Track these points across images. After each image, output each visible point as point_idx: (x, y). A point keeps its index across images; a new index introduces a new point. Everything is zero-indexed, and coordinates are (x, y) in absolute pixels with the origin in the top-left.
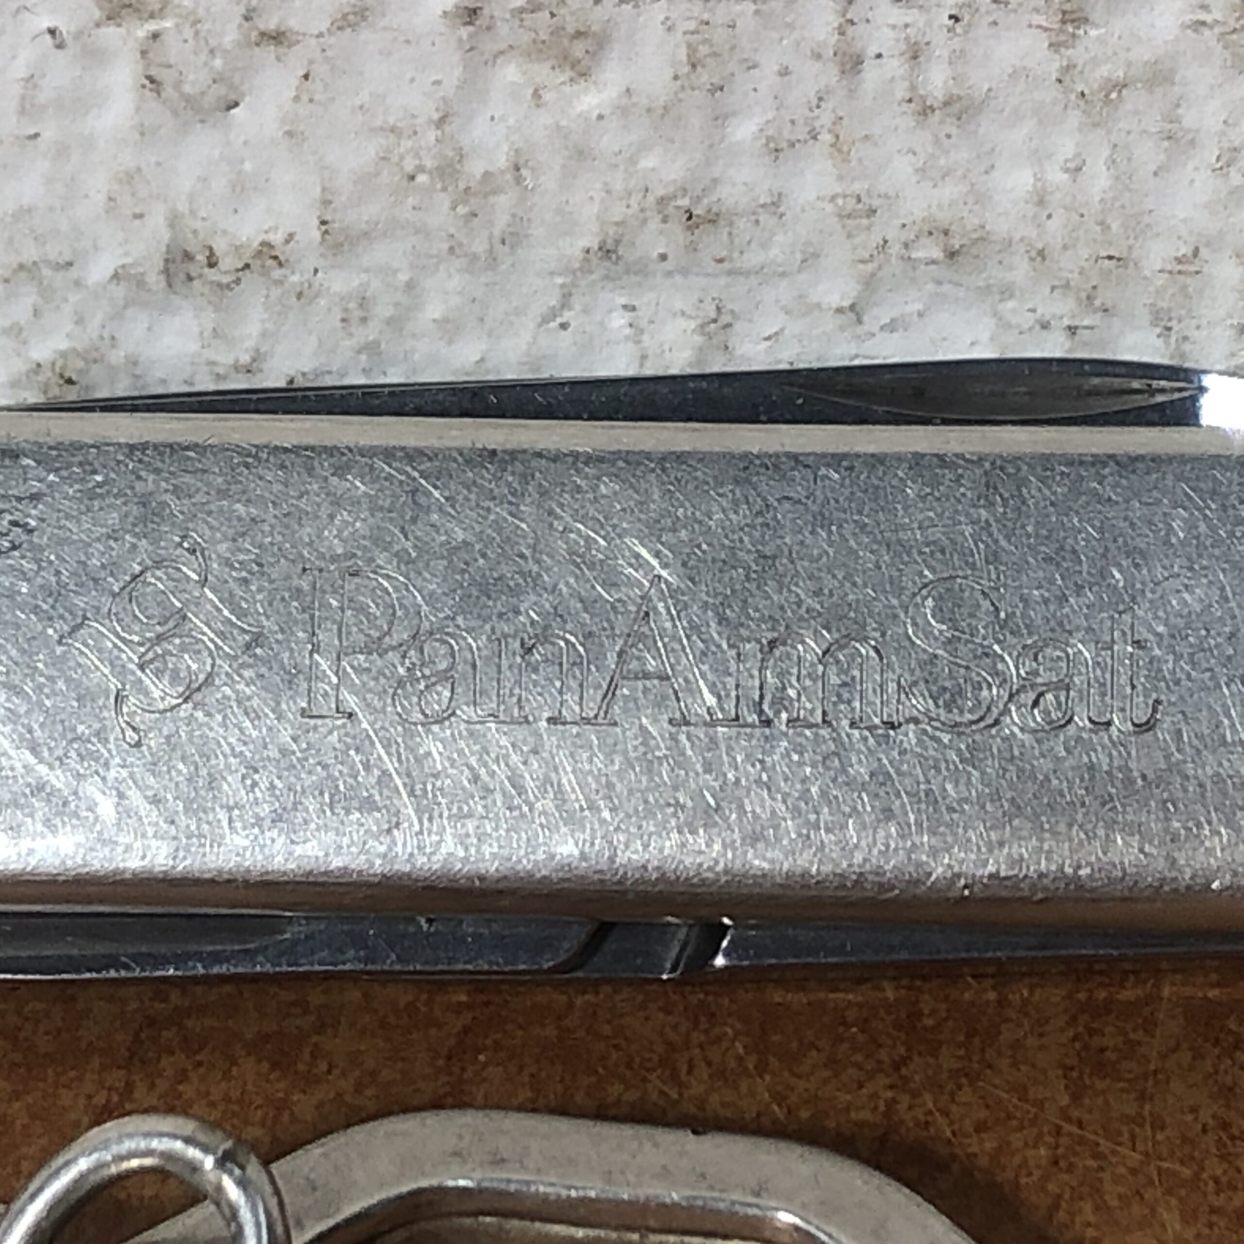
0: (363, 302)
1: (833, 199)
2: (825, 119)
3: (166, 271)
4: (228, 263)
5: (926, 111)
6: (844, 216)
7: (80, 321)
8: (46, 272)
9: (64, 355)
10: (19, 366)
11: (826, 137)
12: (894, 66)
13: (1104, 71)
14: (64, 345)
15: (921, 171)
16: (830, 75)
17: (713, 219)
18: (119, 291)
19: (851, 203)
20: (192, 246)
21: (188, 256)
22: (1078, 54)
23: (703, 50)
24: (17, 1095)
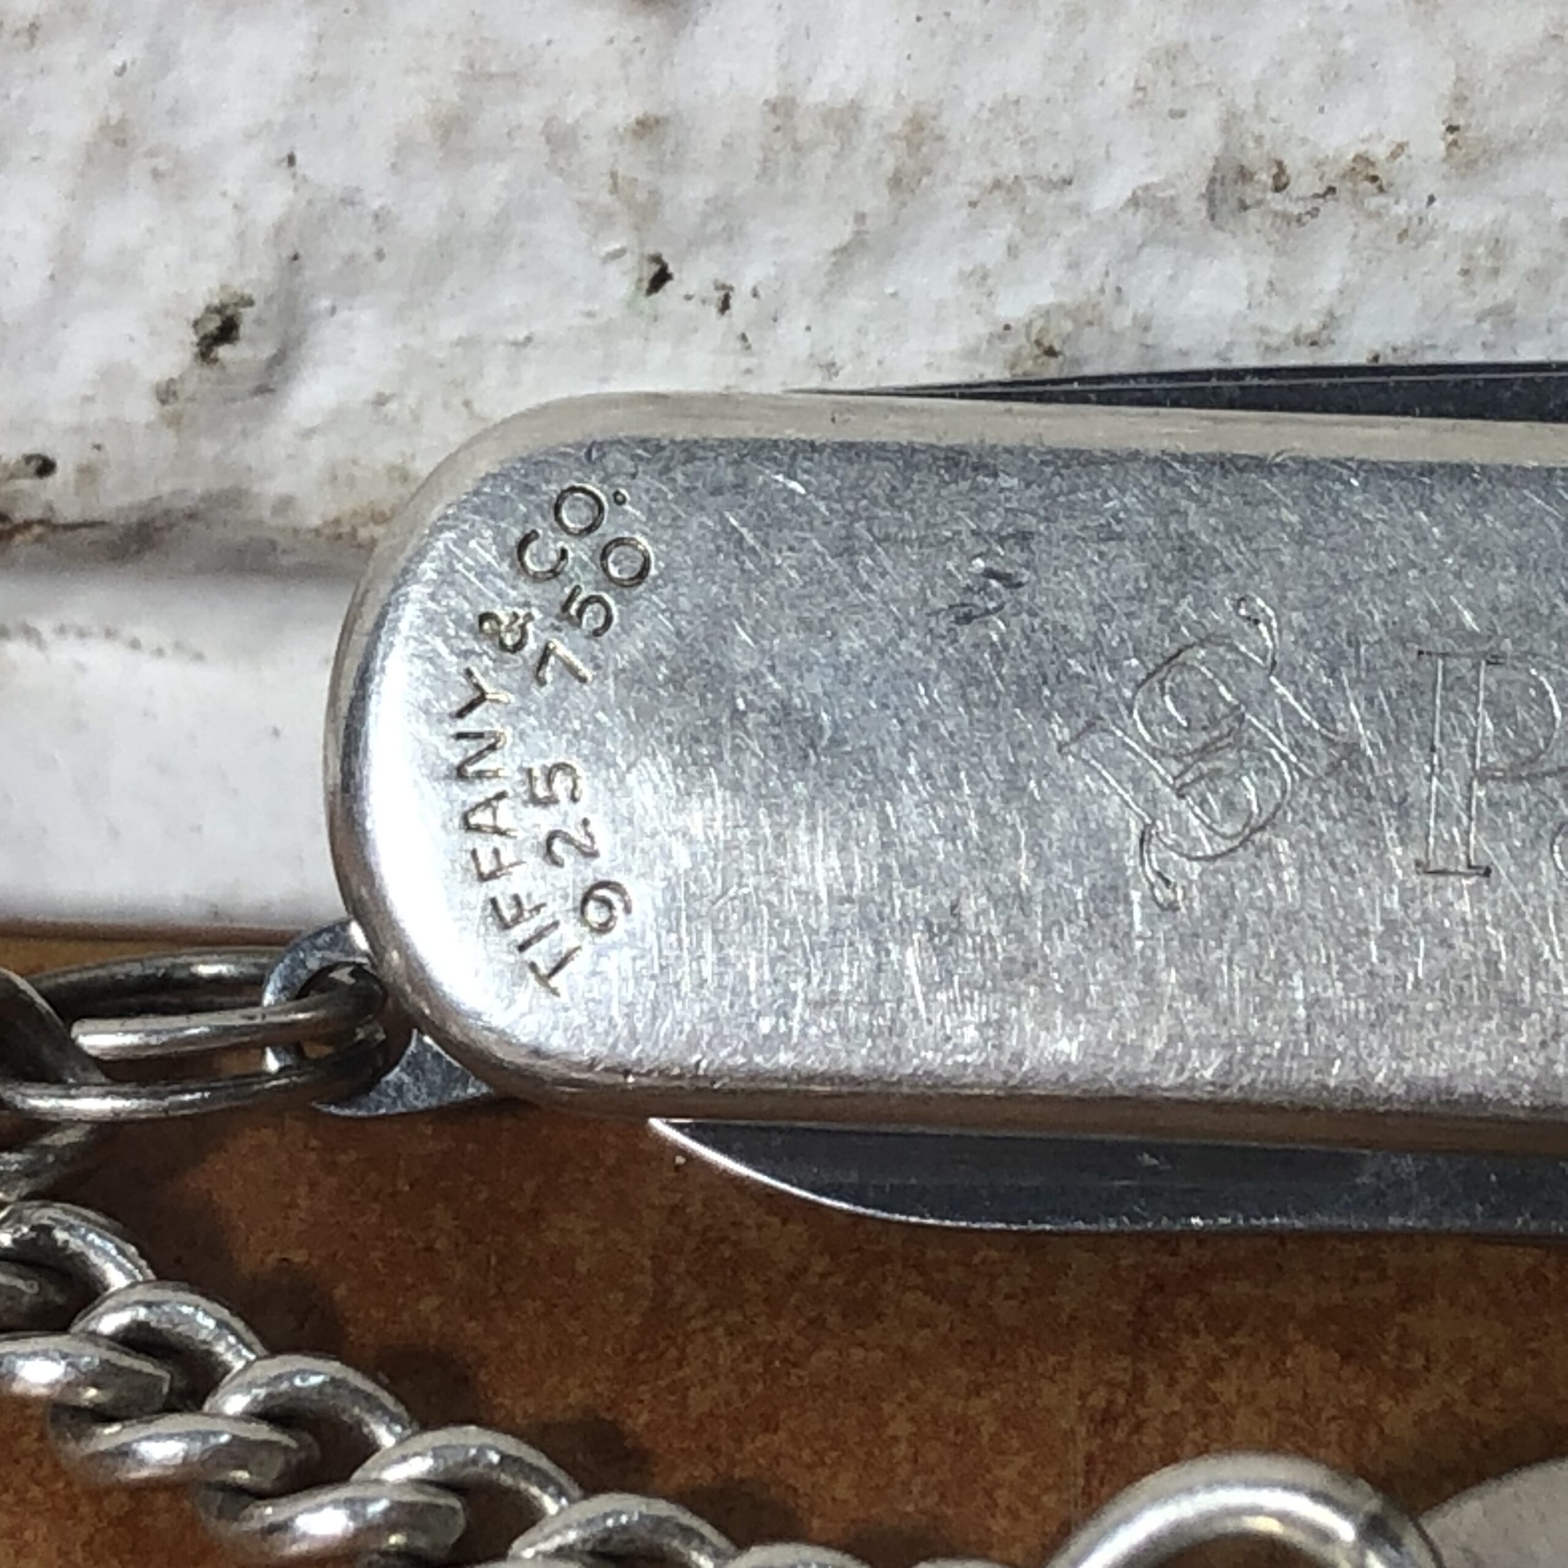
0: (1498, 247)
3: (1210, 197)
4: (1305, 184)
7: (1074, 265)
8: (1032, 191)
9: (1046, 314)
10: (980, 328)
14: (1048, 298)
18: (1137, 222)
20: (1253, 157)
21: (1245, 175)
24: (976, 1390)
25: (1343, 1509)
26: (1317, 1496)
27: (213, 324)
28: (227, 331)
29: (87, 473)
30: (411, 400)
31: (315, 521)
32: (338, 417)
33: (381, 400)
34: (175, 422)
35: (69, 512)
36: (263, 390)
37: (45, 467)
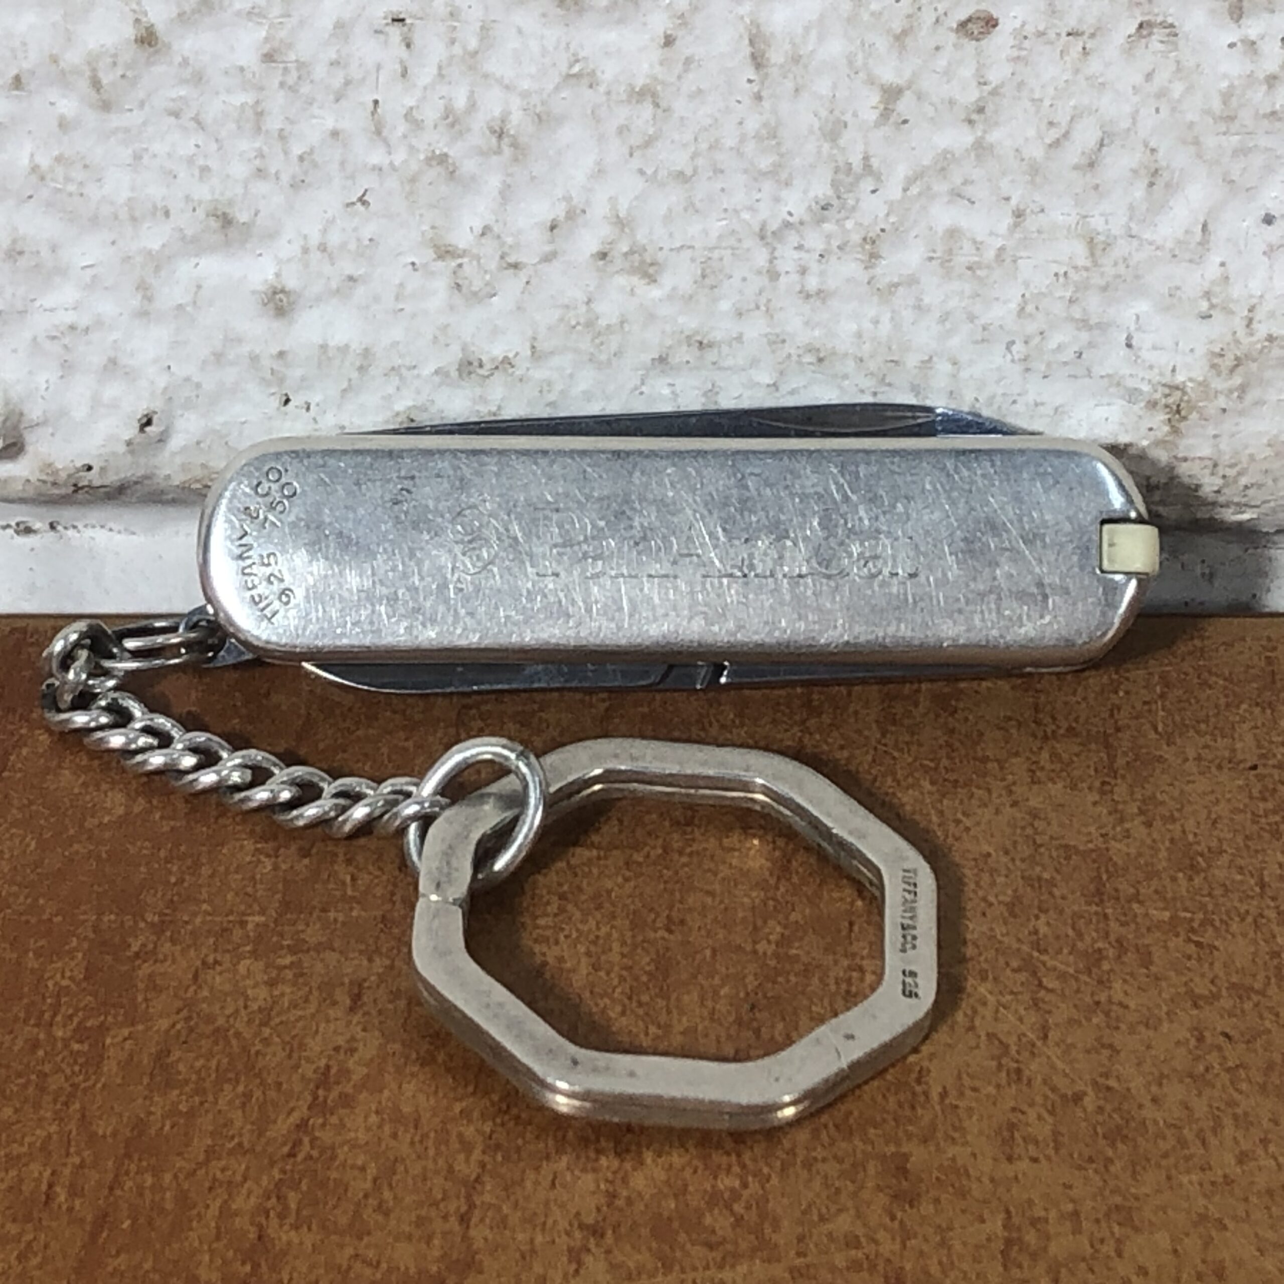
0: (549, 384)
1: (766, 335)
2: (763, 301)
3: (459, 370)
4: (488, 366)
5: (808, 296)
6: (771, 343)
7: (418, 392)
8: (404, 371)
9: (409, 408)
10: (389, 414)
11: (763, 308)
12: (795, 277)
13: (887, 280)
14: (410, 403)
15: (807, 323)
16: (764, 280)
17: (710, 345)
18: (437, 379)
19: (773, 338)
20: (471, 359)
21: (470, 363)
22: (878, 271)
23: (708, 271)
25: (512, 750)
26: (504, 747)
27: (144, 420)
28: (149, 423)
29: (103, 469)
30: (208, 442)
31: (177, 483)
32: (184, 449)
33: (198, 443)
34: (132, 452)
35: (97, 483)
36: (160, 441)
37: (90, 468)
